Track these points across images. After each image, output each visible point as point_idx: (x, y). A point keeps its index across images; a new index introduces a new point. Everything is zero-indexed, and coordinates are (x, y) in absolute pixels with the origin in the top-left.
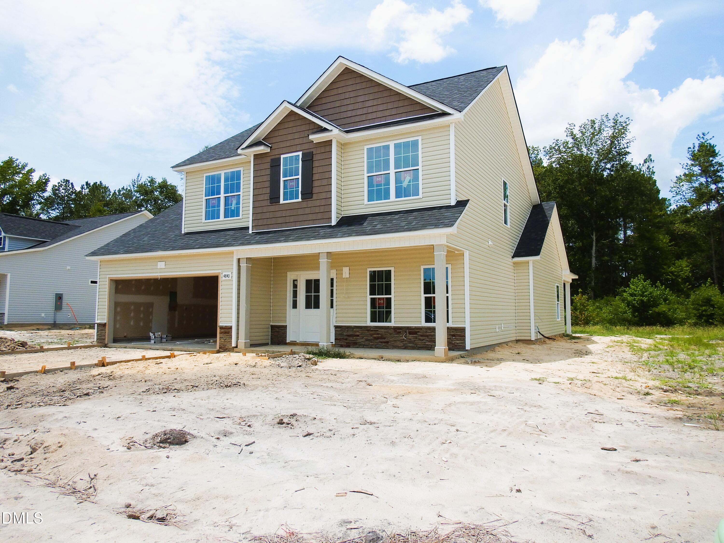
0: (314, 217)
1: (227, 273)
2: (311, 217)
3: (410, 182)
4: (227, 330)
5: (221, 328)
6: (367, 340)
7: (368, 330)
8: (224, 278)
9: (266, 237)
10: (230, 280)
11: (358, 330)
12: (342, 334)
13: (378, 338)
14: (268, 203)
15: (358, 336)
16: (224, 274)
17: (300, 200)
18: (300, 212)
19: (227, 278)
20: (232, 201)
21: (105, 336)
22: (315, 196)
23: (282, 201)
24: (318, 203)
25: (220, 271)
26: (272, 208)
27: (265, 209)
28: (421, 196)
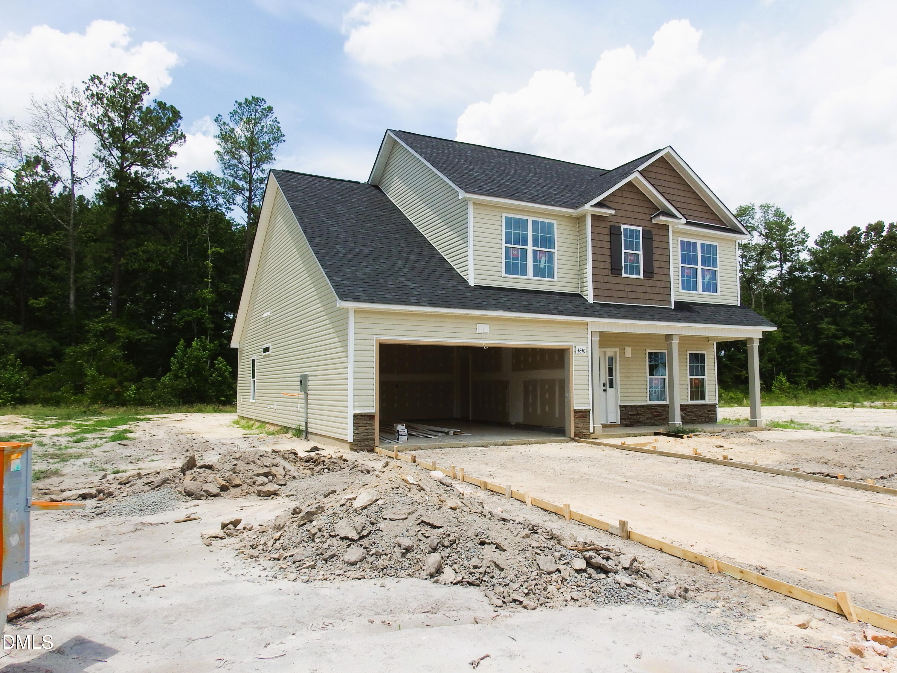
0: (655, 297)
1: (582, 348)
2: (652, 296)
3: (709, 279)
4: (583, 414)
5: (576, 411)
6: (648, 418)
7: (649, 409)
8: (577, 353)
9: (606, 309)
10: (584, 356)
11: (640, 409)
12: (626, 414)
13: (657, 416)
14: (608, 272)
15: (641, 414)
16: (578, 348)
17: (641, 276)
18: (640, 289)
19: (582, 353)
20: (541, 258)
21: (373, 434)
22: (655, 277)
23: (624, 275)
24: (658, 284)
25: (573, 344)
26: (614, 279)
27: (606, 279)
28: (719, 293)
